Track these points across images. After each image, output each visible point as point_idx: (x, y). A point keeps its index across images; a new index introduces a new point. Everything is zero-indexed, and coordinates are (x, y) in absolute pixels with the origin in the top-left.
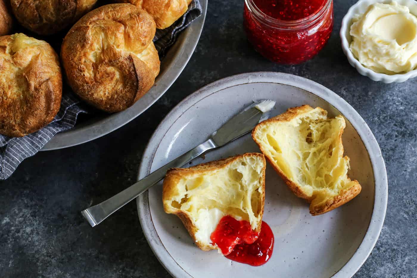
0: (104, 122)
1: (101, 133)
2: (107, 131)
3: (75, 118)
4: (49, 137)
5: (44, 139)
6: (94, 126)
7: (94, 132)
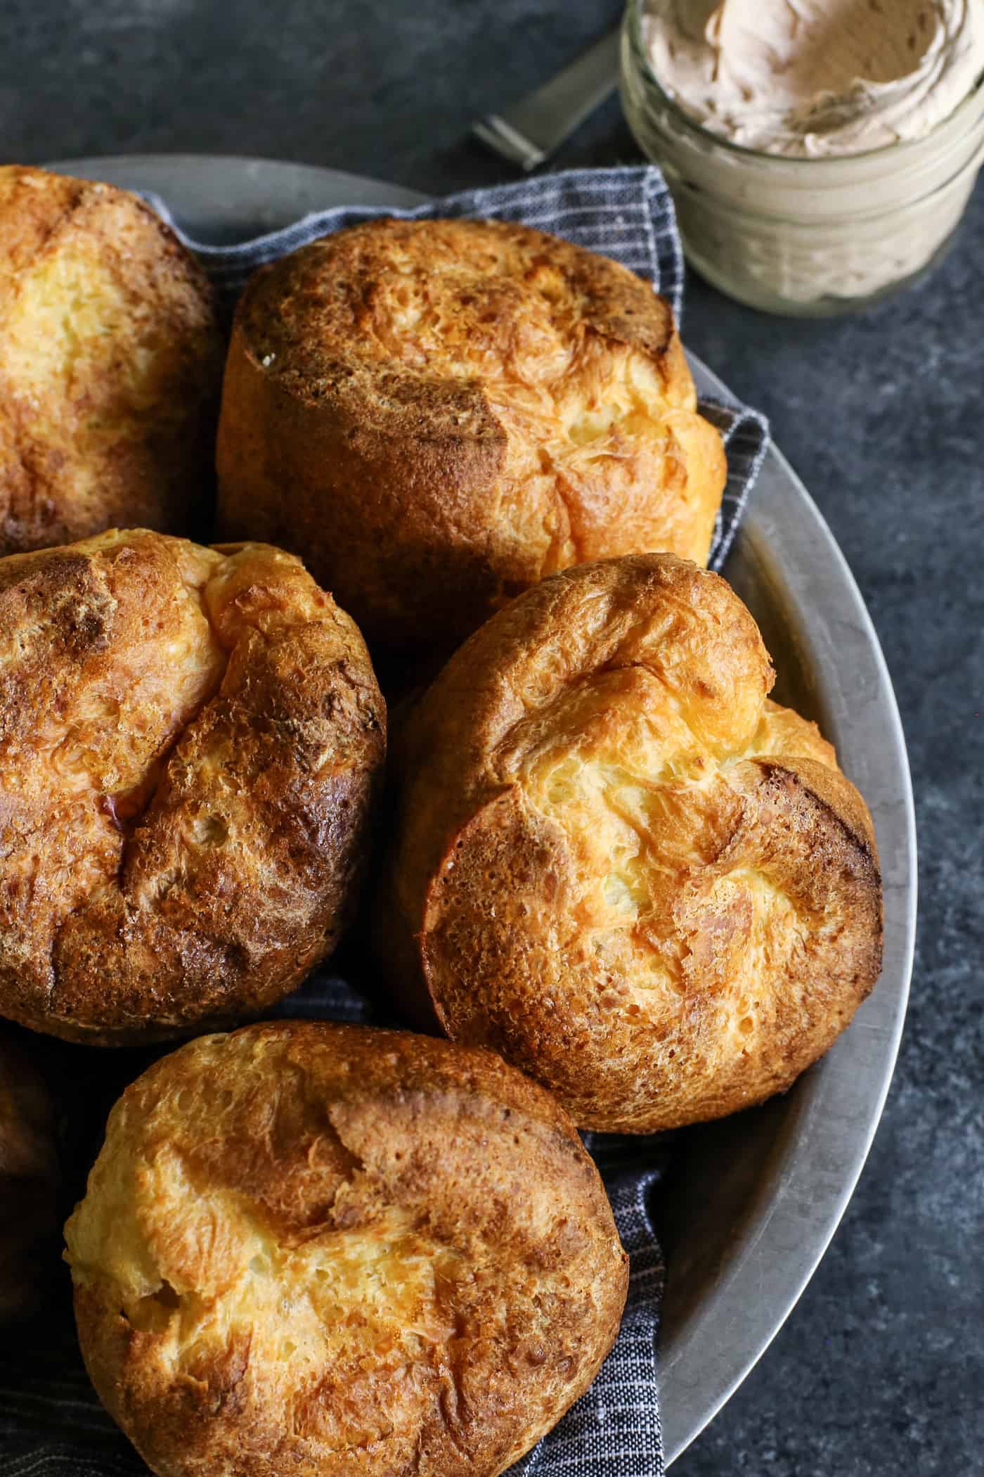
0: (803, 1141)
1: (839, 1191)
2: (849, 1162)
3: (645, 1230)
4: (644, 1384)
5: (635, 1406)
6: (774, 1191)
7: (804, 1211)
